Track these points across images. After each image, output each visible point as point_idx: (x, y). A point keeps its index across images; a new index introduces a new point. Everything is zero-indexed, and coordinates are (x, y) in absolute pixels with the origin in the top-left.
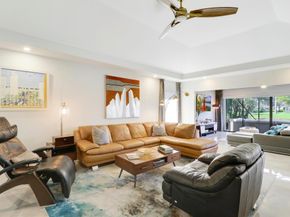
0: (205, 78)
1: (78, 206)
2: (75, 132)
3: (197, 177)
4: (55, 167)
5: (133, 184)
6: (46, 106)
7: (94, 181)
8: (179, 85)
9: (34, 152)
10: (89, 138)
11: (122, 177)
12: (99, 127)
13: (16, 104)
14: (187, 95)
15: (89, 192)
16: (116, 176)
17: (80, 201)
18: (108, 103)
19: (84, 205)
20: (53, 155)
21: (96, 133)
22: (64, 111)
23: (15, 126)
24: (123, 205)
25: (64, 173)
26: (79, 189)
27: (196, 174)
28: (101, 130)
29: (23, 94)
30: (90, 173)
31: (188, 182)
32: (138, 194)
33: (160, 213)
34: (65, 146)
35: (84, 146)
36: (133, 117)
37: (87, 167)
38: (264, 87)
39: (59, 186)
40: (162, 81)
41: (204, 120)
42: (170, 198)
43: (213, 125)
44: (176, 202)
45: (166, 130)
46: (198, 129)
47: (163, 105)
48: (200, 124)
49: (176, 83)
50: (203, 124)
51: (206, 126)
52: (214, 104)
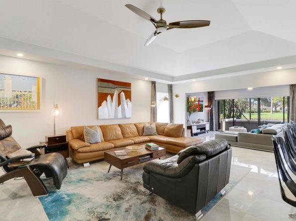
0: (194, 80)
1: (68, 195)
2: (67, 132)
3: (169, 166)
4: (48, 162)
5: (120, 177)
6: (39, 108)
7: (84, 176)
8: (170, 87)
9: (28, 149)
10: (81, 137)
11: (110, 173)
12: (91, 127)
13: (11, 106)
14: (177, 96)
15: (79, 185)
16: (105, 171)
17: (70, 192)
18: (100, 105)
19: (73, 194)
20: (46, 153)
21: (88, 133)
22: (57, 113)
23: (10, 126)
24: (108, 194)
25: (56, 168)
26: (70, 182)
27: (169, 164)
28: (92, 130)
29: (17, 97)
30: (81, 169)
31: (162, 171)
32: (123, 185)
33: (140, 199)
34: (57, 144)
35: (76, 144)
36: (125, 117)
37: (78, 164)
38: (250, 89)
39: (51, 181)
40: (154, 83)
41: (196, 120)
42: (148, 186)
43: (205, 125)
44: (153, 189)
45: (157, 130)
46: (189, 129)
47: (154, 106)
48: (192, 125)
49: (168, 85)
50: (195, 124)
51: (197, 126)
52: (207, 105)
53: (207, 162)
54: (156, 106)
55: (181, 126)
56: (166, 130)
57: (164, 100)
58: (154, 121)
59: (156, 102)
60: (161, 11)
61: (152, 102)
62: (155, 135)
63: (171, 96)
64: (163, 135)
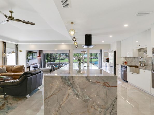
0: (31, 44)
8: (17, 46)
14: (21, 51)
31: (11, 84)
38: (56, 50)
40: (5, 43)
41: (33, 64)
42: (3, 93)
43: (37, 66)
44: (6, 93)
45: (6, 70)
46: (28, 68)
47: (5, 56)
48: (30, 66)
49: (15, 44)
50: (31, 65)
51: (33, 66)
52: (38, 56)
53: (31, 77)
54: (6, 57)
55: (23, 66)
56: (13, 69)
57: (12, 53)
58: (4, 65)
59: (6, 54)
60: (11, 12)
61: (3, 53)
62: (6, 72)
63: (17, 51)
64: (11, 72)
